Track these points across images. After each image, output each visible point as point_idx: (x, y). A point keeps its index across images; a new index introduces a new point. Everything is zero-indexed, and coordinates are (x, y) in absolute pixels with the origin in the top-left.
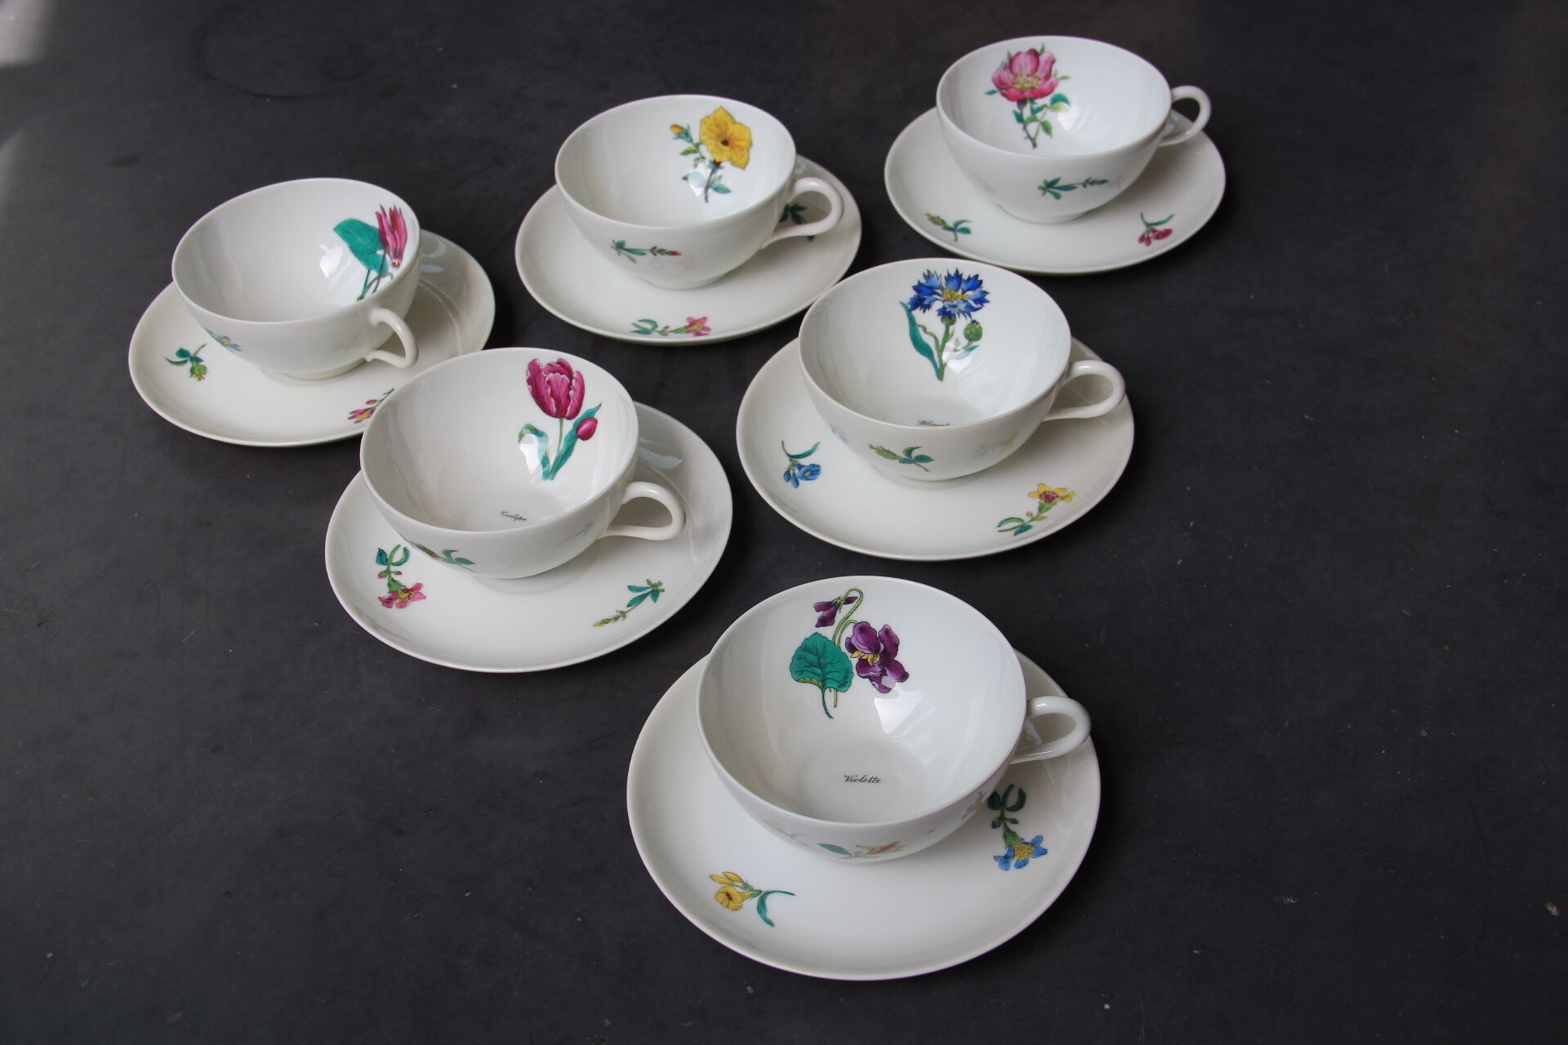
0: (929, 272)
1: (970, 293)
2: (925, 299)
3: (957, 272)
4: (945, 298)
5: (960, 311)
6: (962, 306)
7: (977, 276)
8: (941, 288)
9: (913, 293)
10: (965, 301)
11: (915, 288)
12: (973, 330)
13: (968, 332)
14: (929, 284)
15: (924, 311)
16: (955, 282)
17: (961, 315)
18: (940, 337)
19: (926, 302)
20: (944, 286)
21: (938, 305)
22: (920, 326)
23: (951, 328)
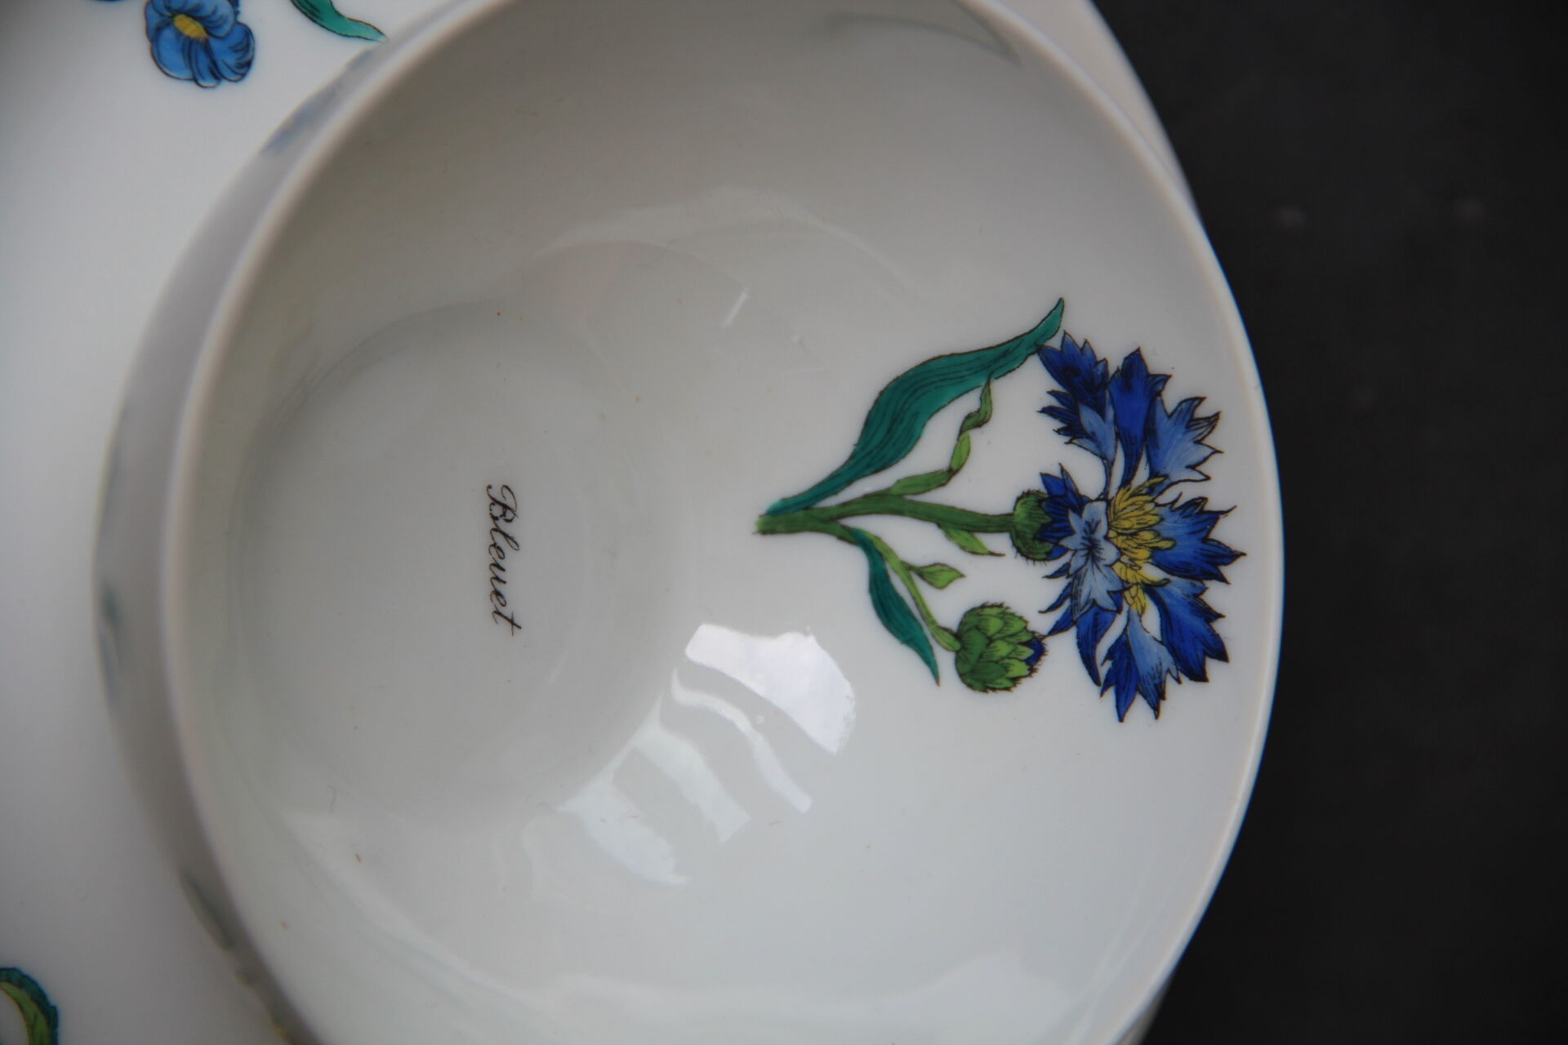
0: (1213, 421)
1: (1152, 621)
2: (1101, 412)
3: (1232, 556)
4: (1121, 501)
5: (1074, 578)
6: (1097, 586)
7: (1222, 655)
8: (1159, 481)
9: (1112, 352)
10: (1117, 596)
11: (1135, 360)
12: (1002, 649)
13: (994, 625)
14: (1164, 425)
15: (1048, 411)
16: (1187, 548)
17: (1061, 584)
18: (955, 495)
19: (1088, 418)
20: (1168, 496)
21: (1087, 474)
22: (986, 397)
23: (1000, 542)
